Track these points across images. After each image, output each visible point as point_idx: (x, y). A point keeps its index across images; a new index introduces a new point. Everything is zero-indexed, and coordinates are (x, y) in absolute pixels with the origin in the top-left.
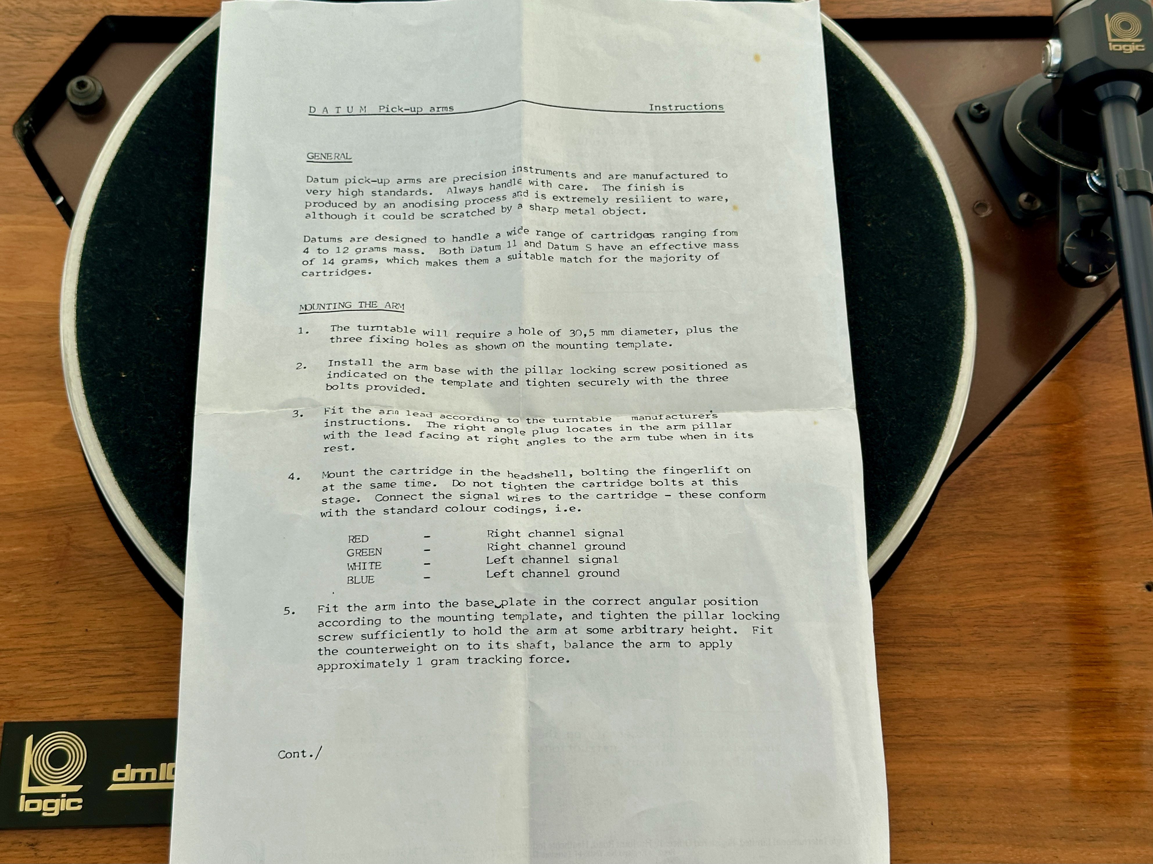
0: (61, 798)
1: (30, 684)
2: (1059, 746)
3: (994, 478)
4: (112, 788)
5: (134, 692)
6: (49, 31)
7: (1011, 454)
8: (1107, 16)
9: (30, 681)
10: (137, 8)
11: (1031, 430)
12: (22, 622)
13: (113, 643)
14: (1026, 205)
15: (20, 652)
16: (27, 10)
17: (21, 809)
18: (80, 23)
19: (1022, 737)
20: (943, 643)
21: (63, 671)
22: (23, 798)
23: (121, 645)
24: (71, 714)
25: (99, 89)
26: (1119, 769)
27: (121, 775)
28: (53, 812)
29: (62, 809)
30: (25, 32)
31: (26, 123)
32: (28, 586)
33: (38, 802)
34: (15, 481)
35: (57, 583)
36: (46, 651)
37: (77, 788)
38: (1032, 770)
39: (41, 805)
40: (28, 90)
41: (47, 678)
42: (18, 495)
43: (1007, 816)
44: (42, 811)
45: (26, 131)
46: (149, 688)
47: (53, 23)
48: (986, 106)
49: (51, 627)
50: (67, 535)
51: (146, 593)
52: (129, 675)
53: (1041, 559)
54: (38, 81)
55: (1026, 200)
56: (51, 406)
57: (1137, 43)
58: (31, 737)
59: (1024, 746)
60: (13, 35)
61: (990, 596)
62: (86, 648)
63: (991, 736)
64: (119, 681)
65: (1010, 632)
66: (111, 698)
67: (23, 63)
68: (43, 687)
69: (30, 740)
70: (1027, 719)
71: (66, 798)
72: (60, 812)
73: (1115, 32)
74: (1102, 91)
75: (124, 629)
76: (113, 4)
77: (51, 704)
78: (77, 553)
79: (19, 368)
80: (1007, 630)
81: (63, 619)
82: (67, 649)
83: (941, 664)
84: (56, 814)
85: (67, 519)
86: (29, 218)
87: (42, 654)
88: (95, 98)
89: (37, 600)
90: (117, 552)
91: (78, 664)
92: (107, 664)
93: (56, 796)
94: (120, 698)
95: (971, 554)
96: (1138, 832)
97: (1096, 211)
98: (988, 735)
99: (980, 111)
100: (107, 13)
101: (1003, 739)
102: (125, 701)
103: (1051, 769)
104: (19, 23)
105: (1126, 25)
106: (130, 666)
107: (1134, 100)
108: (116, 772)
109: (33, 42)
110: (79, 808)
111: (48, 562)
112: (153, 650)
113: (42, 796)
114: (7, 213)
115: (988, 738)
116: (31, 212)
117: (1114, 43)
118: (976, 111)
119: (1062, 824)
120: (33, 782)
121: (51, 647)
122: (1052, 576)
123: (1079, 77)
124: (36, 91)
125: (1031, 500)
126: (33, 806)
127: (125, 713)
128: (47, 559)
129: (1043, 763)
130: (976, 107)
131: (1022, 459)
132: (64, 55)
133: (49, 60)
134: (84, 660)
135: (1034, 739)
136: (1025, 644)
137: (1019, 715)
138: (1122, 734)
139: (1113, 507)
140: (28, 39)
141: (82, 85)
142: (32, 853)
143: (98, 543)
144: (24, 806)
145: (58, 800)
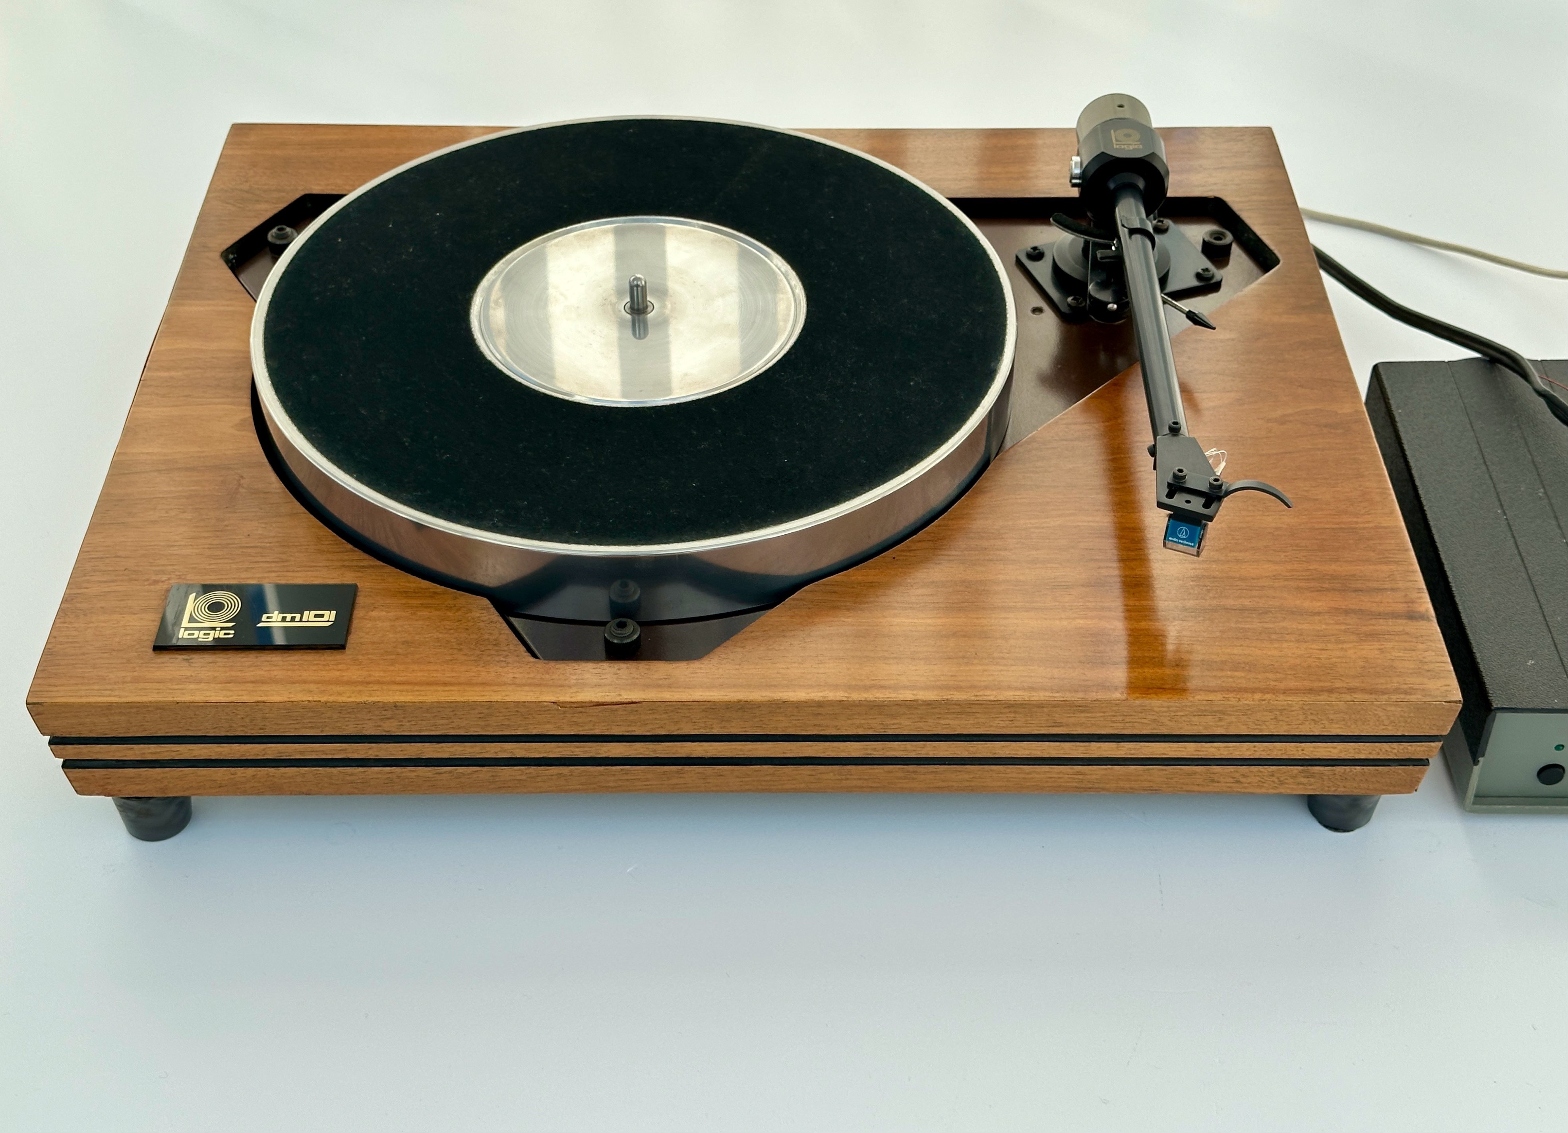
0: (216, 630)
4: (261, 625)
5: (286, 571)
6: (258, 201)
8: (1112, 131)
12: (194, 530)
14: (1073, 303)
16: (240, 191)
18: (283, 198)
21: (226, 558)
22: (182, 630)
23: (277, 544)
27: (268, 618)
28: (208, 638)
29: (216, 637)
30: (238, 202)
31: (234, 252)
33: (196, 633)
34: (198, 450)
35: (227, 507)
36: (212, 546)
37: (230, 625)
39: (198, 635)
40: (236, 233)
41: (212, 562)
42: (200, 457)
44: (198, 637)
45: (234, 257)
46: (299, 569)
48: (1041, 248)
49: (218, 533)
50: (238, 481)
52: (283, 561)
54: (245, 229)
55: (1072, 300)
56: (233, 407)
58: (194, 594)
59: (1058, 609)
60: (225, 204)
61: (1033, 522)
62: (248, 545)
63: (1030, 603)
65: (1049, 543)
66: (266, 575)
67: (234, 218)
68: (208, 567)
69: (192, 596)
70: (1062, 593)
71: (220, 630)
72: (214, 638)
73: (1118, 139)
74: (1113, 182)
76: (313, 188)
77: (213, 577)
78: (246, 491)
79: (208, 386)
80: (1047, 541)
82: (232, 546)
83: (989, 561)
84: (210, 640)
85: (239, 471)
86: (229, 302)
87: (208, 548)
89: (209, 517)
91: (240, 555)
93: (214, 629)
94: (273, 574)
95: (1018, 497)
96: (1156, 660)
99: (1035, 251)
100: (307, 192)
101: (1040, 605)
102: (278, 576)
104: (233, 198)
105: (1128, 136)
107: (1139, 188)
108: (264, 617)
109: (246, 208)
110: (231, 636)
111: (219, 496)
112: (304, 547)
115: (1027, 604)
116: (230, 299)
117: (1117, 144)
120: (192, 620)
121: (217, 545)
126: (190, 635)
128: (219, 494)
129: (1074, 619)
130: (1032, 249)
132: (269, 215)
133: (255, 217)
134: (245, 553)
136: (1062, 549)
137: (1054, 591)
138: (1142, 602)
140: (239, 206)
141: (281, 231)
142: (189, 665)
143: (264, 486)
144: (183, 634)
145: (213, 632)
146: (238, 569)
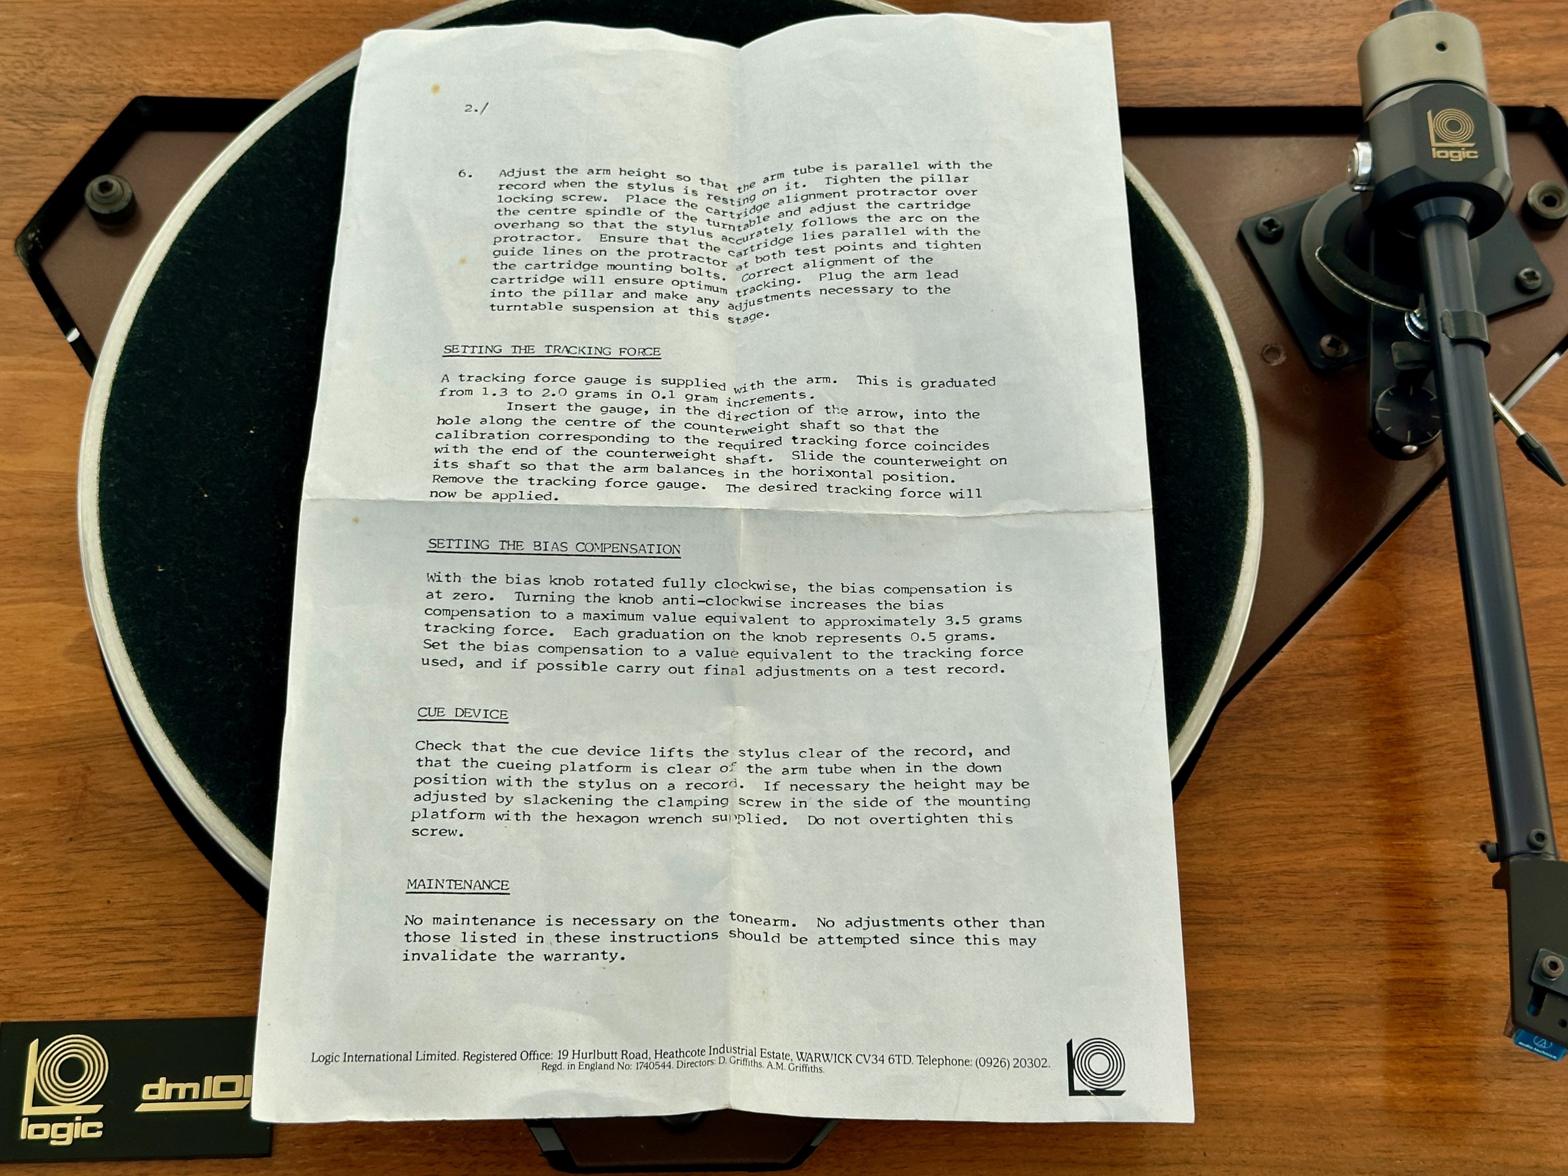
0: (75, 1122)
1: (34, 972)
2: (1368, 1053)
3: (1286, 705)
4: (141, 1108)
5: (171, 983)
6: (62, 115)
7: (1309, 675)
8: (1429, 113)
9: (35, 968)
10: (178, 87)
11: (1335, 644)
12: (24, 891)
13: (143, 919)
14: (1329, 351)
15: (21, 930)
16: (33, 88)
17: (23, 1137)
18: (102, 106)
19: (1321, 1042)
20: (1221, 919)
21: (77, 955)
22: (25, 1121)
23: (154, 922)
24: (88, 1012)
25: (128, 191)
26: (1445, 1083)
27: (153, 1092)
28: (64, 1140)
29: (77, 1136)
30: (32, 116)
31: (31, 236)
32: (33, 843)
33: (45, 1126)
34: (15, 706)
35: (71, 839)
36: (55, 928)
37: (95, 1109)
38: (1334, 1085)
39: (49, 1131)
40: (34, 193)
41: (57, 964)
42: (20, 724)
43: (1301, 1143)
44: (50, 1139)
45: (31, 246)
46: (191, 977)
47: (68, 105)
48: (1279, 223)
49: (63, 897)
50: (84, 777)
51: (188, 853)
52: (164, 961)
53: (1346, 810)
54: (48, 181)
55: (1329, 345)
56: (63, 607)
57: (1467, 149)
58: (37, 1041)
59: (1324, 1053)
60: (15, 121)
61: (1280, 858)
62: (108, 925)
63: (1282, 1040)
64: (151, 968)
65: (1306, 905)
66: (141, 991)
67: (29, 157)
68: (52, 976)
69: (34, 1045)
70: (1328, 1019)
71: (82, 1122)
72: (74, 1140)
73: (1440, 134)
74: (1425, 209)
75: (158, 901)
76: (147, 81)
77: (63, 998)
78: (97, 800)
79: (21, 559)
80: (1303, 902)
81: (78, 887)
82: (84, 927)
83: (1218, 946)
84: (68, 1142)
85: (84, 756)
86: (37, 361)
87: (50, 933)
88: (123, 204)
89: (43, 862)
90: (147, 799)
91: (98, 946)
92: (134, 946)
93: (69, 1118)
94: (152, 990)
95: (1257, 803)
96: (1469, 1166)
97: (1416, 362)
98: (1277, 1040)
99: (1270, 229)
100: (138, 93)
101: (1297, 1044)
102: (160, 994)
103: (1358, 1083)
104: (23, 105)
105: (1454, 126)
106: (165, 948)
107: (1465, 220)
108: (147, 1088)
109: (41, 131)
110: (99, 1134)
111: (58, 813)
112: (195, 927)
113: (51, 1119)
114: (7, 354)
115: (1278, 1043)
116: (38, 354)
117: (1438, 148)
118: (1266, 228)
119: (1370, 1155)
120: (38, 1101)
121: (62, 924)
122: (1360, 833)
123: (1396, 190)
124: (45, 195)
125: (1334, 734)
126: (38, 1132)
127: (158, 1010)
128: (57, 809)
129: (1347, 1076)
130: (1265, 223)
131: (1324, 681)
132: (82, 148)
133: (62, 154)
134: (106, 941)
135: (1337, 1044)
136: (1325, 921)
137: (1316, 1013)
138: (1448, 1038)
139: (1438, 743)
140: (35, 126)
141: (105, 187)
143: (125, 788)
144: (27, 1131)
145: (71, 1124)
146: (98, 980)
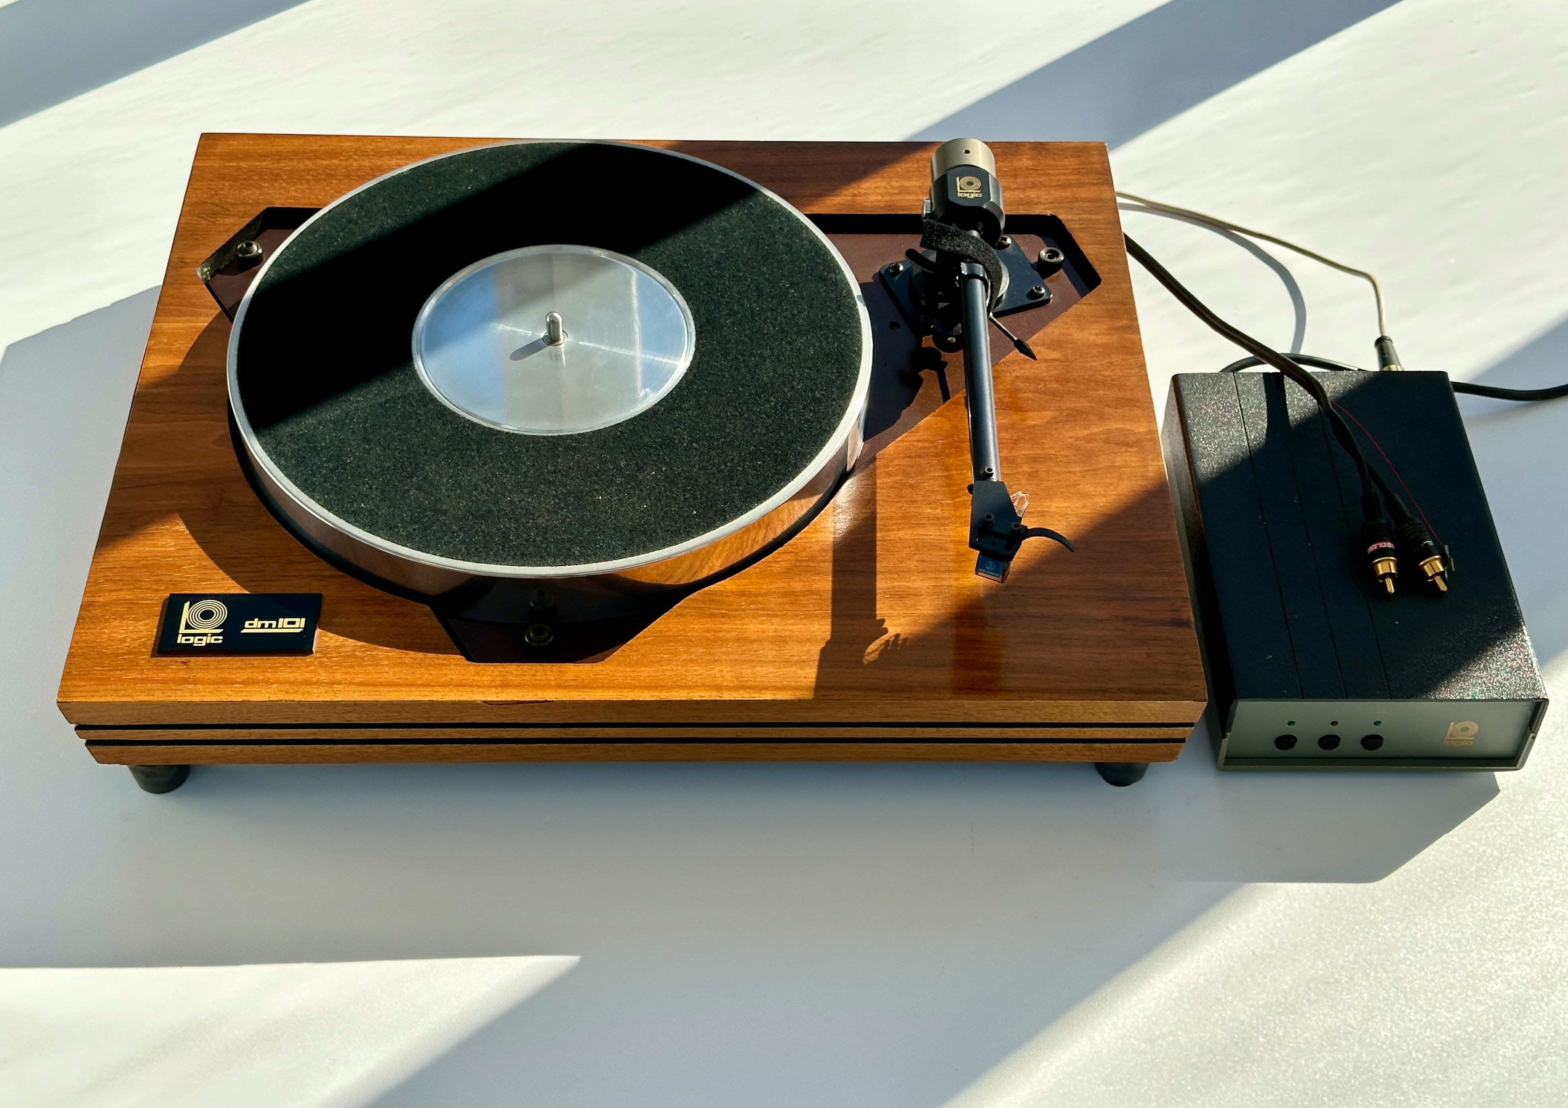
1: (189, 575)
5: (263, 581)
6: (227, 215)
8: (958, 179)
10: (291, 203)
12: (185, 541)
13: (249, 554)
15: (183, 557)
16: (211, 204)
17: (179, 642)
18: (249, 211)
19: (893, 611)
22: (180, 636)
23: (255, 555)
24: (217, 591)
27: (250, 624)
28: (201, 643)
29: (208, 642)
30: (210, 215)
32: (191, 521)
33: (192, 638)
34: (186, 464)
35: (212, 520)
37: (219, 631)
38: (898, 629)
39: (193, 640)
40: (209, 248)
41: (202, 572)
42: (188, 472)
44: (193, 643)
46: (274, 579)
49: (207, 544)
50: (221, 495)
51: (275, 527)
52: (260, 571)
54: (217, 243)
56: (214, 423)
57: (976, 193)
58: (189, 603)
60: (200, 217)
64: (252, 575)
69: (187, 605)
71: (211, 636)
73: (962, 187)
75: (258, 547)
76: (275, 201)
77: (204, 586)
78: (227, 504)
79: (192, 402)
81: (215, 540)
84: (204, 644)
85: (221, 485)
90: (255, 504)
92: (244, 565)
93: (206, 635)
94: (253, 584)
100: (270, 206)
102: (257, 585)
104: (205, 211)
105: (970, 183)
106: (261, 567)
108: (247, 623)
109: (215, 222)
110: (220, 642)
113: (194, 635)
116: (207, 315)
117: (961, 193)
118: (893, 270)
120: (188, 627)
130: (893, 267)
133: (226, 232)
134: (228, 562)
140: (211, 220)
141: (248, 245)
142: (185, 667)
144: (181, 640)
145: (205, 637)
